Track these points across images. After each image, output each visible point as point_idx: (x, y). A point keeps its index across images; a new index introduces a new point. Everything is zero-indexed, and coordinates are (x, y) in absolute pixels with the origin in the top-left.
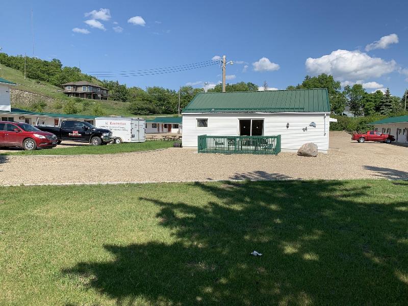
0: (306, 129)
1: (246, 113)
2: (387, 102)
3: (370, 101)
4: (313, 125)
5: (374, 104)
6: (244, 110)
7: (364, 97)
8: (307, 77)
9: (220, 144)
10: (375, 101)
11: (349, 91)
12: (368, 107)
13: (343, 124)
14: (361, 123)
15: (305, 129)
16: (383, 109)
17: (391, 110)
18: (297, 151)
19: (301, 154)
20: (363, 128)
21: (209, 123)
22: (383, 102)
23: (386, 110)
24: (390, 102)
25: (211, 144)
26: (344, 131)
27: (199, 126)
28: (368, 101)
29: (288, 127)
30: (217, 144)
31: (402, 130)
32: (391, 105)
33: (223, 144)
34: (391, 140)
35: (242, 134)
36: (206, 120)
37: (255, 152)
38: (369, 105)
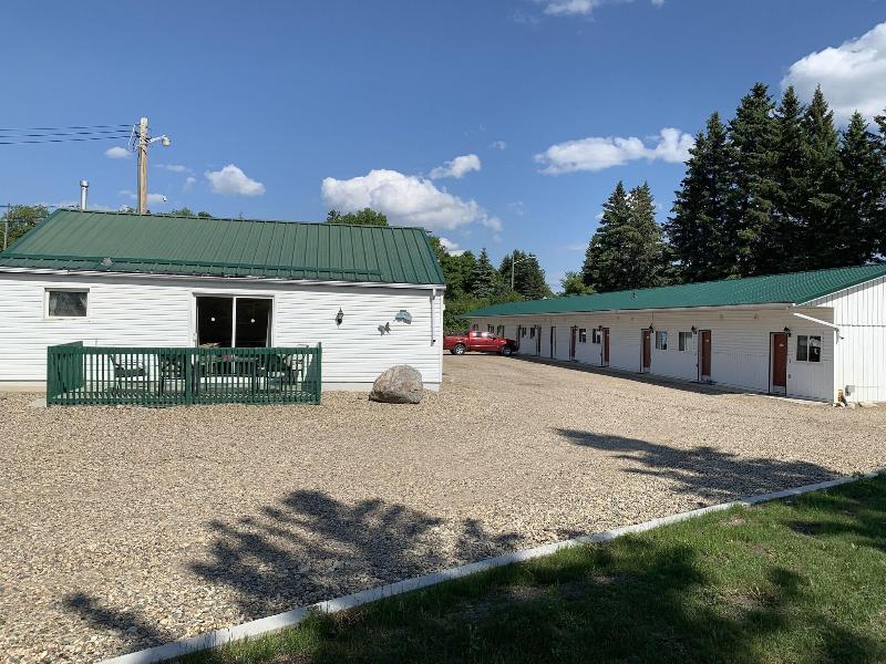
0: (387, 328)
1: (219, 278)
2: (483, 273)
3: (455, 271)
4: (404, 318)
5: (461, 278)
6: (212, 269)
7: (444, 263)
8: (332, 213)
9: (132, 373)
10: (464, 272)
15: (385, 329)
16: (477, 288)
18: (369, 389)
19: (382, 397)
21: (91, 302)
22: (478, 275)
23: (483, 289)
24: (489, 274)
25: (97, 372)
27: (56, 311)
28: (450, 270)
29: (339, 321)
30: (119, 372)
31: (529, 331)
32: (489, 281)
33: (142, 372)
34: (511, 349)
35: (203, 338)
36: (84, 294)
37: (252, 396)
38: (453, 279)
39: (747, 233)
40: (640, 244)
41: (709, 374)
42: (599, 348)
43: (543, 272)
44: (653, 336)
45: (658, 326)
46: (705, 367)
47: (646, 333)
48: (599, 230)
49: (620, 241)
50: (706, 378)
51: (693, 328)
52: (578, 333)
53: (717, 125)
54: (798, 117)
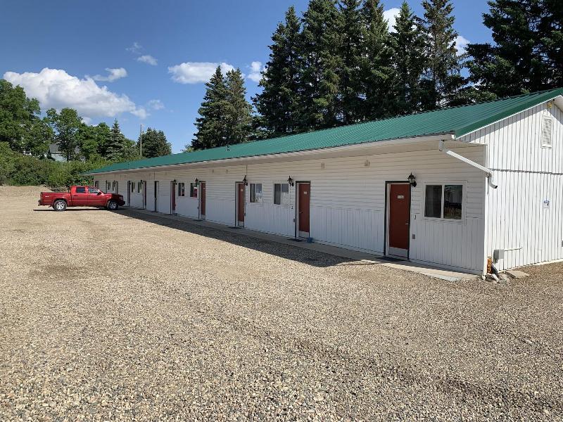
2: (116, 141)
3: (91, 138)
5: (96, 144)
7: (81, 132)
10: (99, 139)
11: (56, 119)
12: (87, 147)
13: (41, 173)
14: (73, 173)
16: (111, 153)
17: (121, 154)
20: (77, 181)
22: (111, 142)
23: (115, 154)
24: (120, 142)
26: (42, 186)
28: (87, 138)
31: (137, 184)
32: (121, 147)
34: (116, 203)
38: (89, 145)
39: (322, 101)
40: (235, 116)
41: (308, 230)
42: (196, 202)
43: (170, 145)
44: (248, 188)
45: (253, 179)
46: (303, 222)
47: (241, 186)
48: (203, 105)
49: (219, 114)
50: (304, 234)
51: (290, 179)
52: (177, 187)
53: (294, 17)
54: (357, 9)
